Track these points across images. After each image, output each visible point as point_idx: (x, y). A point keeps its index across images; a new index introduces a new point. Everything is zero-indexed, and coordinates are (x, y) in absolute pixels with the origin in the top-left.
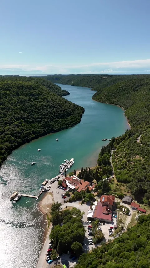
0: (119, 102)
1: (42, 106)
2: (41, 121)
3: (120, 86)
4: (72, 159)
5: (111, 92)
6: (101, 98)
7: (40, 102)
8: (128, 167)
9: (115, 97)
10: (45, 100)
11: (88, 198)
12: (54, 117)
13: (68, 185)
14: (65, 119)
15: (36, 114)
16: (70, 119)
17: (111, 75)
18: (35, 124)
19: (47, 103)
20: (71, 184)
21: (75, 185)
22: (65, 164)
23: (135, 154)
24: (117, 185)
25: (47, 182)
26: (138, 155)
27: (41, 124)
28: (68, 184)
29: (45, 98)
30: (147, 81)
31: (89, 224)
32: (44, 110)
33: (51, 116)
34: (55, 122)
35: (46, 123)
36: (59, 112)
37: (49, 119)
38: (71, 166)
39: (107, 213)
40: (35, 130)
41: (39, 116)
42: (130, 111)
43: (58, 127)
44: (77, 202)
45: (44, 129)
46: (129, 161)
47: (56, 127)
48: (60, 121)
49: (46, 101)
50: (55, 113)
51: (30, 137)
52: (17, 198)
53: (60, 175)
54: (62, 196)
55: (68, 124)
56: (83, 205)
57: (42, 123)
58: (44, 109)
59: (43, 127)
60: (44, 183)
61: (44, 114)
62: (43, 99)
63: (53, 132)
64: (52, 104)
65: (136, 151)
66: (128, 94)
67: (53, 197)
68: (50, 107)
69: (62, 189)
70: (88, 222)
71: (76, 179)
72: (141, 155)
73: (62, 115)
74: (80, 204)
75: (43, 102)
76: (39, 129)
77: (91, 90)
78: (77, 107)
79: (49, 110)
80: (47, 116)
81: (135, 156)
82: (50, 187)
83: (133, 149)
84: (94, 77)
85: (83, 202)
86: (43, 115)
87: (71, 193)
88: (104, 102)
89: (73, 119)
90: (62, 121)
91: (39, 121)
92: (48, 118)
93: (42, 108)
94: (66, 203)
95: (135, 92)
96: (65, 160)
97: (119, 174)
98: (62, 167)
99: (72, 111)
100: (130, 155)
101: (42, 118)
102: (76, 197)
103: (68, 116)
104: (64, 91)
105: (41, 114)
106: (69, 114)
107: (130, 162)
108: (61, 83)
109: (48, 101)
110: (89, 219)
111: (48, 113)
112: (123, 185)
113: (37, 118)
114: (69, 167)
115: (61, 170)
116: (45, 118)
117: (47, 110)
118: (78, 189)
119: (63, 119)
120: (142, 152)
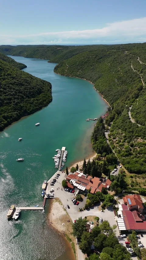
0: (84, 75)
1: (8, 84)
2: (11, 103)
3: (82, 57)
4: (64, 148)
5: (74, 64)
6: (64, 71)
7: (4, 79)
8: (134, 153)
9: (79, 70)
10: (9, 76)
11: (108, 201)
12: (25, 97)
13: (77, 186)
14: (37, 98)
15: (3, 94)
16: (42, 97)
17: (66, 46)
18: (5, 107)
19: (13, 80)
20: (79, 184)
21: (85, 184)
22: (58, 155)
23: (136, 137)
24: (132, 177)
25: (47, 184)
26: (140, 138)
27: (11, 106)
28: (75, 185)
29: (8, 74)
30: (108, 52)
31: (124, 239)
32: (11, 89)
33: (21, 96)
34: (26, 102)
35: (16, 104)
36: (28, 91)
37: (19, 100)
38: (66, 157)
39: (141, 220)
40: (6, 114)
41: (6, 97)
42: (100, 84)
43: (32, 108)
44: (96, 208)
45: (16, 112)
46: (132, 146)
47: (29, 109)
48: (31, 101)
49: (10, 78)
50: (24, 92)
51: (2, 124)
52: (16, 215)
53: (58, 172)
54: (74, 202)
55: (41, 103)
56: (104, 211)
57: (13, 105)
58: (11, 87)
59: (14, 110)
60: (44, 186)
61: (12, 93)
62: (7, 76)
63: (27, 115)
64: (18, 81)
65: (136, 133)
66: (91, 66)
67: (62, 206)
68: (17, 85)
69: (69, 192)
70: (122, 236)
71: (82, 175)
72: (144, 138)
73: (32, 93)
74: (100, 210)
75: (7, 79)
76: (10, 112)
77: (49, 62)
78: (43, 82)
79: (17, 88)
80: (15, 96)
81: (137, 139)
82: (53, 191)
83: (131, 130)
84: (48, 48)
85: (103, 208)
86: (11, 95)
87: (83, 196)
88: (67, 76)
89: (45, 97)
90: (34, 101)
91: (7, 103)
92: (18, 98)
93: (8, 87)
94: (82, 212)
95: (99, 64)
96: (56, 150)
97: (128, 163)
98: (56, 160)
99: (42, 88)
100: (131, 138)
101: (10, 99)
102: (93, 202)
103: (39, 94)
104: (20, 64)
105: (9, 94)
106: (40, 92)
107: (134, 146)
108: (13, 55)
109: (13, 78)
110: (122, 232)
111: (16, 93)
112: (138, 177)
113: (5, 99)
114: (64, 158)
115: (57, 164)
116: (15, 99)
117: (14, 89)
118: (90, 190)
119: (34, 98)
120: (144, 134)
